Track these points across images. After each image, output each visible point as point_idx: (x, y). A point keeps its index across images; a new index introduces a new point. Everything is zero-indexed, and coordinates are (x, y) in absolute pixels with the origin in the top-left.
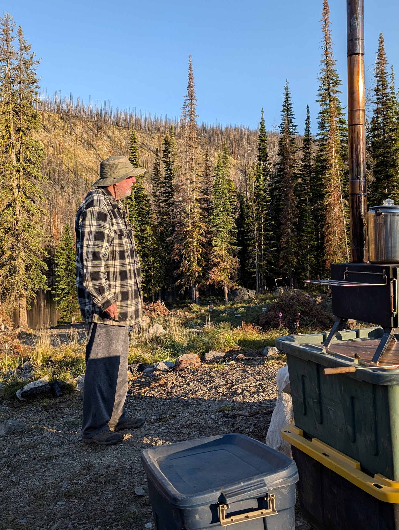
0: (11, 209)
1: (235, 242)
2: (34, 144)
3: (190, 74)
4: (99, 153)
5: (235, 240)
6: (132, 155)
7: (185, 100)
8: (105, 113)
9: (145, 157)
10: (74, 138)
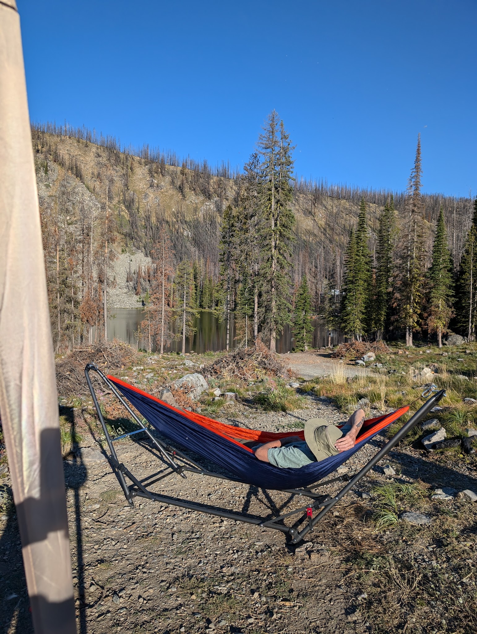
0: (269, 263)
1: (453, 295)
2: (288, 213)
3: (418, 150)
4: (316, 218)
5: (453, 293)
6: (361, 220)
7: (412, 173)
8: (322, 188)
9: (352, 221)
10: (297, 207)
